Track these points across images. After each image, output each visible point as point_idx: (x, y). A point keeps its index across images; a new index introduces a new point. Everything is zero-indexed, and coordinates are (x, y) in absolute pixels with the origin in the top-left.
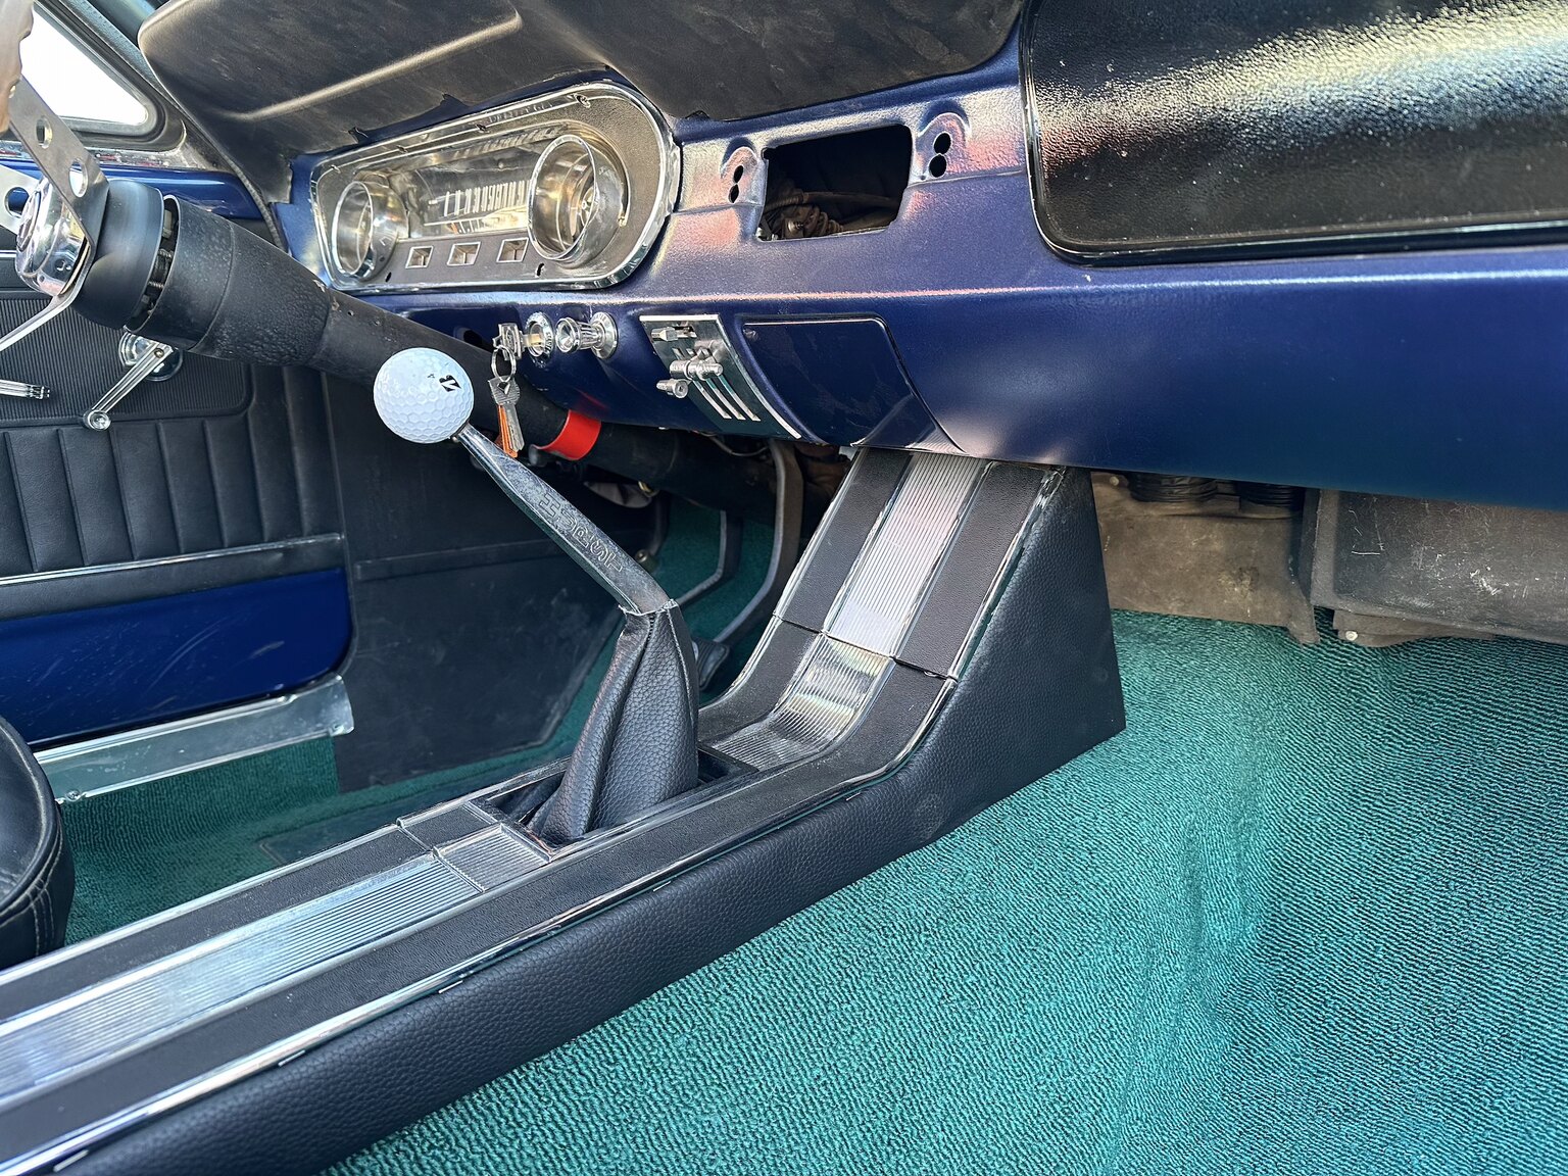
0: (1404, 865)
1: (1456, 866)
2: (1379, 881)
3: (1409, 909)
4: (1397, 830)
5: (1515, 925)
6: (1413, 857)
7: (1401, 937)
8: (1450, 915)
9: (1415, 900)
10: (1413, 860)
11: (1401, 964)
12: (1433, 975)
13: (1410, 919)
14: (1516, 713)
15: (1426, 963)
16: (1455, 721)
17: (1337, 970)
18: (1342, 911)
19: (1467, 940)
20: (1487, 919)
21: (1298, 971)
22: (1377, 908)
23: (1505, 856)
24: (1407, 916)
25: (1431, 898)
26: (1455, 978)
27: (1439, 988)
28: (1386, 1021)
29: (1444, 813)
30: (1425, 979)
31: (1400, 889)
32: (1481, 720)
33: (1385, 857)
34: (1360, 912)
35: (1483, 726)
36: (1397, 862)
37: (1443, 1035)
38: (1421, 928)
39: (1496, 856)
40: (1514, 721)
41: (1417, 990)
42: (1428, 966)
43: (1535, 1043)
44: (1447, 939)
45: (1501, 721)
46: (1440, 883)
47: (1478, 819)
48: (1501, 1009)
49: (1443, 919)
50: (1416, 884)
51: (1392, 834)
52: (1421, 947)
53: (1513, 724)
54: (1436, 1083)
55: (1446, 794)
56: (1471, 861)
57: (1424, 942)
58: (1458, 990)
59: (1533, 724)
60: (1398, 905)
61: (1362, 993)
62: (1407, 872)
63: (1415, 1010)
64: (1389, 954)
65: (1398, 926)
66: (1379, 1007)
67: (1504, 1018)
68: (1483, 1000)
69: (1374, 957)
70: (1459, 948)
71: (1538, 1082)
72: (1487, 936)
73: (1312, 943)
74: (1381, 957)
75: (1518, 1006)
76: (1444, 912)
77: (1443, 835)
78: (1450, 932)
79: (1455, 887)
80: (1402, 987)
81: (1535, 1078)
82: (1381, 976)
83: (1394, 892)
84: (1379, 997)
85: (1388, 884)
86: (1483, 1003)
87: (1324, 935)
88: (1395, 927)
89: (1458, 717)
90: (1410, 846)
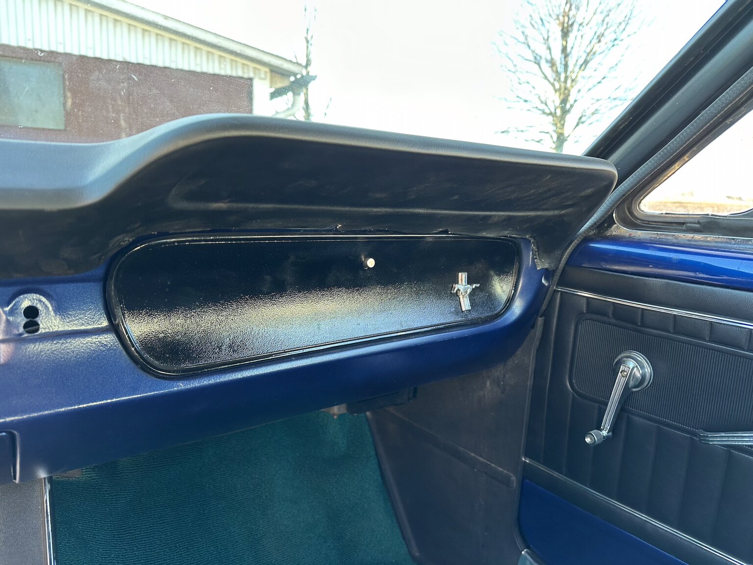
0: (157, 550)
1: (174, 537)
5: (206, 545)
20: (197, 550)
33: (148, 552)
46: (173, 548)
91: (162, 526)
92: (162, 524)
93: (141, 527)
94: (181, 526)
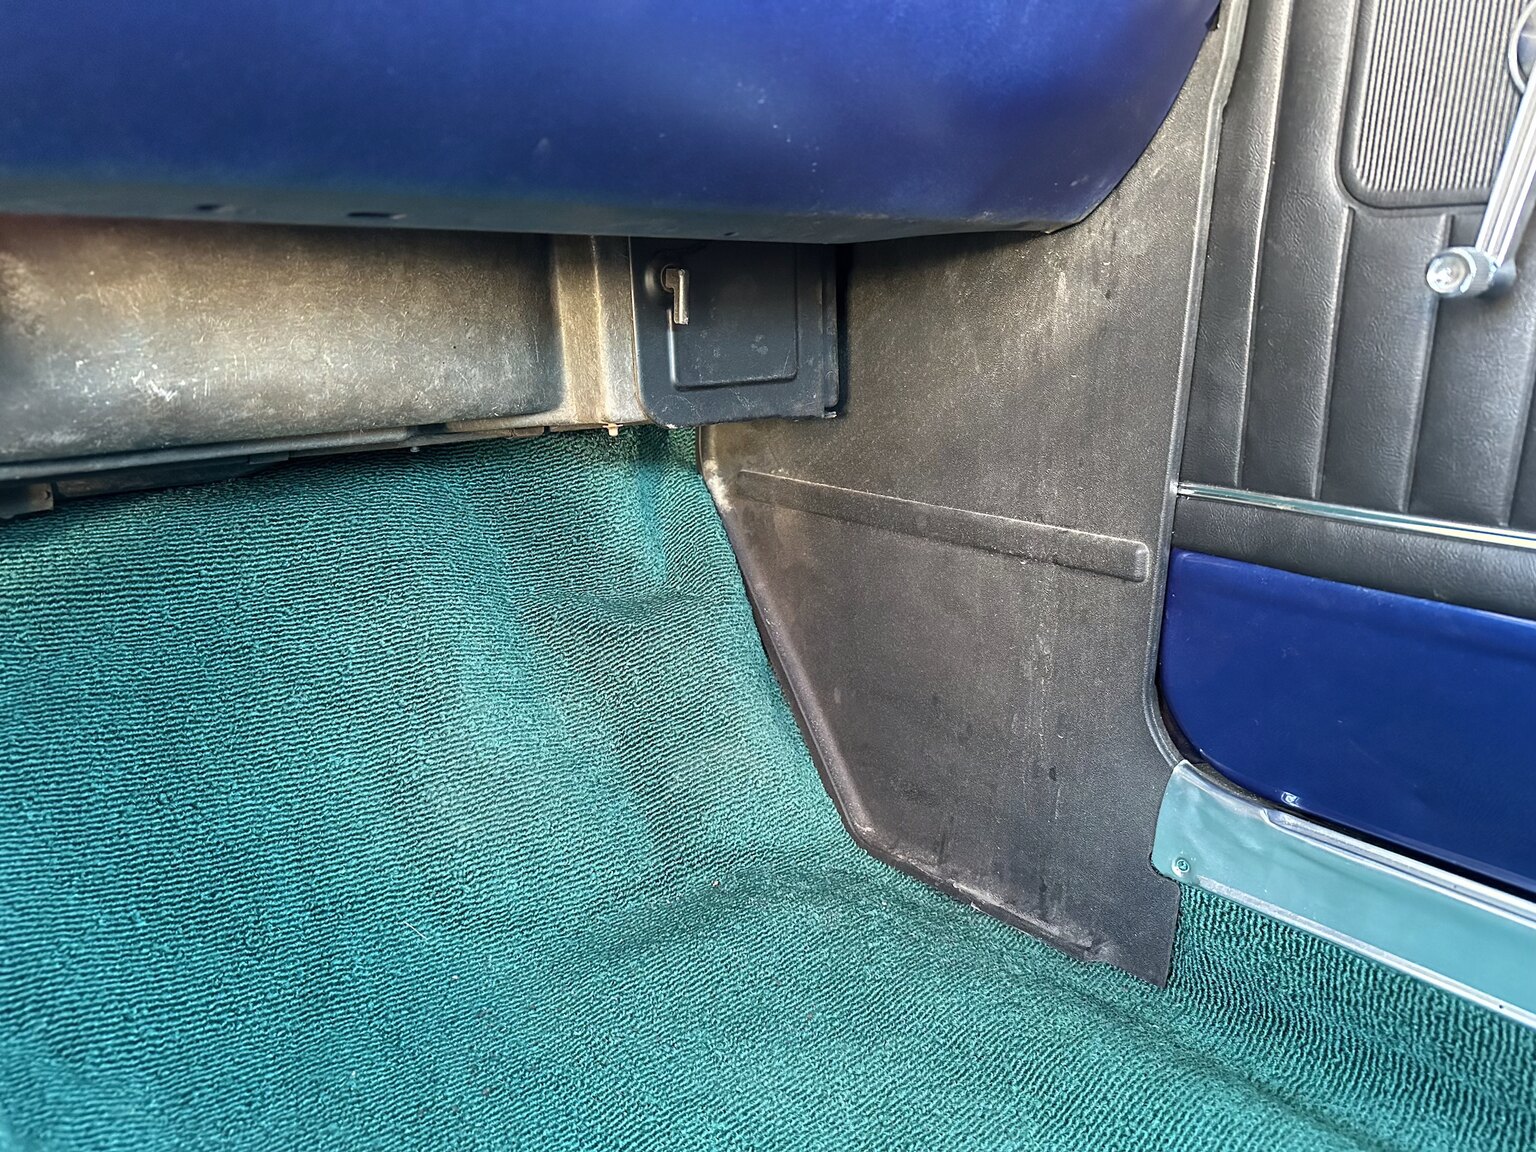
0: (97, 809)
1: (154, 776)
2: (79, 844)
3: (137, 852)
4: (61, 775)
5: (252, 799)
6: (100, 794)
7: (148, 888)
8: (184, 831)
9: (136, 839)
10: (102, 797)
11: (171, 915)
12: (211, 901)
13: (146, 863)
14: (118, 584)
15: (195, 895)
16: (46, 622)
17: (109, 974)
18: (63, 906)
19: (218, 843)
20: (223, 811)
21: (67, 1010)
22: (100, 875)
23: (198, 737)
24: (140, 861)
25: (152, 825)
26: (235, 888)
27: (227, 910)
28: (204, 983)
29: (105, 727)
30: (206, 912)
31: (111, 838)
32: (80, 607)
33: (67, 813)
34: (83, 893)
35: (86, 613)
36: (86, 811)
37: (263, 952)
38: (165, 863)
39: (189, 743)
40: (121, 594)
41: (206, 929)
42: (199, 897)
43: (341, 895)
44: (199, 857)
45: (105, 599)
46: (150, 805)
47: (145, 715)
48: (294, 886)
49: (180, 839)
50: (123, 822)
51: (58, 783)
52: (178, 882)
53: (121, 597)
54: (295, 1002)
55: (92, 706)
56: (166, 762)
57: (178, 876)
58: (246, 898)
59: (143, 589)
60: (120, 856)
61: (156, 976)
62: (105, 814)
63: (221, 950)
64: (151, 914)
65: (138, 878)
66: (184, 976)
67: (302, 893)
68: (274, 890)
69: (138, 929)
70: (217, 857)
71: (367, 927)
72: (235, 827)
73: (58, 966)
74: (144, 924)
75: (305, 872)
76: (175, 830)
77: (120, 751)
78: (197, 847)
79: (168, 798)
80: (190, 938)
81: (363, 926)
82: (160, 943)
83: (106, 846)
84: (177, 966)
85: (93, 841)
86: (275, 893)
87: (65, 947)
88: (135, 882)
89: (48, 615)
90: (89, 784)
91: (115, 745)
92: (115, 742)
93: (45, 748)
94: (175, 749)
